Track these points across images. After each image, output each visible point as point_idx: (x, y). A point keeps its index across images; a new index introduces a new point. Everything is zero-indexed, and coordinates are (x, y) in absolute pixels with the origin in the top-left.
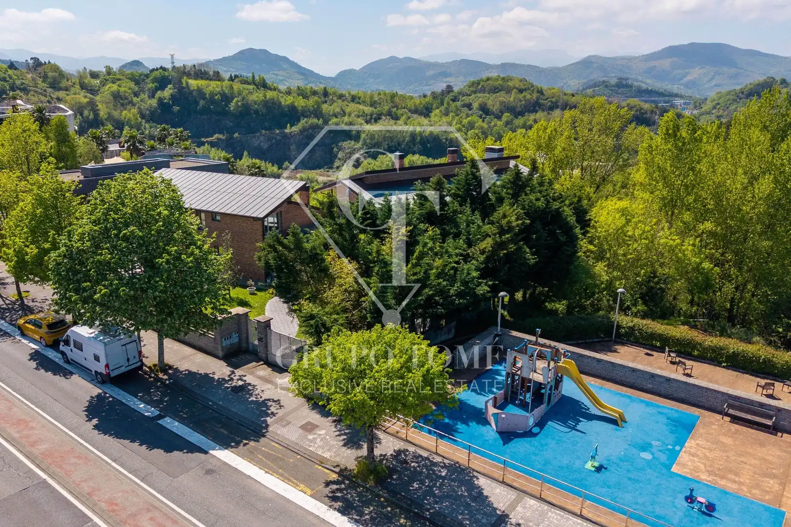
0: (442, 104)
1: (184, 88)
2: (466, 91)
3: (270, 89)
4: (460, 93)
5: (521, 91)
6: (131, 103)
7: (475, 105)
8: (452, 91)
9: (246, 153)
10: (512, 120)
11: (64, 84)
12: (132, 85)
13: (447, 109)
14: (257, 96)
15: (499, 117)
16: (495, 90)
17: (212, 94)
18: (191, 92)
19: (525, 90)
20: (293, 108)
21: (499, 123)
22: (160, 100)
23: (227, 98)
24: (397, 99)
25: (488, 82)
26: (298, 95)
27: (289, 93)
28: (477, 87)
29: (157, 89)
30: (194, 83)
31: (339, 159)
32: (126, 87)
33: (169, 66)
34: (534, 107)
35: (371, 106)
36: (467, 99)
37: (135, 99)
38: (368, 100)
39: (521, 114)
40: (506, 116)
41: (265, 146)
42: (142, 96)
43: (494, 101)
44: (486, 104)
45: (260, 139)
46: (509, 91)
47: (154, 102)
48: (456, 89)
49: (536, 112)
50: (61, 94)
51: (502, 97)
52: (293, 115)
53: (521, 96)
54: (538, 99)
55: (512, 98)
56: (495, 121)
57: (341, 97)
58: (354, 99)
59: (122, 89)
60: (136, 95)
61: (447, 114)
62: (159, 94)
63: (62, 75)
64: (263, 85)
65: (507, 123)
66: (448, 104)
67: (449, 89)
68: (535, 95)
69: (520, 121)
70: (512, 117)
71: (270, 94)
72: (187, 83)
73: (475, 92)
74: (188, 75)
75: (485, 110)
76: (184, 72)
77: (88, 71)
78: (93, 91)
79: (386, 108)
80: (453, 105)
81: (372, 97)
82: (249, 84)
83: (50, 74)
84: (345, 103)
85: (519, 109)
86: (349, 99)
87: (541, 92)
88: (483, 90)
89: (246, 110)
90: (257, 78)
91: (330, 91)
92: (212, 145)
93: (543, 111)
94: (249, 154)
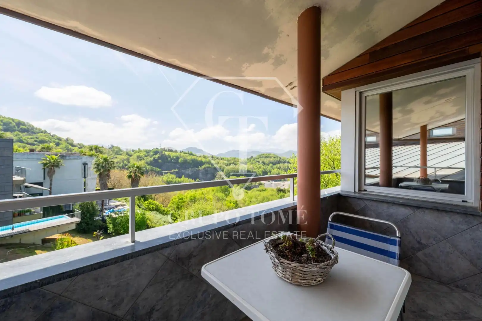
0: (250, 161)
1: (163, 154)
2: (257, 157)
3: (194, 155)
4: (255, 158)
5: (274, 158)
6: (144, 159)
7: (261, 162)
8: (253, 158)
9: (183, 176)
10: (273, 166)
11: (121, 153)
12: (145, 153)
13: (252, 162)
14: (189, 158)
15: (268, 165)
16: (266, 157)
17: (173, 157)
18: (166, 156)
19: (276, 157)
20: (201, 161)
21: (269, 167)
22: (154, 158)
23: (178, 158)
24: (236, 159)
25: (264, 155)
26: (203, 157)
27: (200, 157)
28: (261, 156)
29: (153, 155)
30: (167, 153)
31: (217, 178)
32: (142, 154)
33: (159, 148)
34: (279, 162)
35: (228, 161)
36: (258, 160)
37: (145, 158)
38: (226, 159)
39: (275, 164)
40: (271, 165)
41: (190, 173)
42: (148, 157)
43: (267, 161)
44: (264, 161)
45: (189, 171)
46: (271, 158)
47: (152, 159)
48: (254, 157)
49: (280, 164)
50: (117, 156)
51: (269, 159)
52: (201, 163)
53: (274, 159)
54: (280, 160)
55: (272, 160)
56: (267, 166)
57: (218, 158)
58: (222, 159)
59: (141, 155)
60: (146, 156)
61: (252, 164)
62: (154, 156)
63: (120, 150)
64: (192, 154)
65: (271, 167)
66: (252, 161)
67: (252, 157)
68: (279, 159)
69: (275, 166)
70: (272, 165)
71: (193, 157)
72: (164, 153)
73: (260, 158)
74: (166, 151)
75: (264, 163)
76: (164, 150)
77: (131, 150)
78: (131, 156)
79: (233, 161)
80: (254, 161)
81: (228, 159)
82: (187, 154)
83: (115, 150)
84: (219, 160)
85: (274, 163)
86: (220, 159)
87: (280, 158)
88: (262, 157)
89: (185, 162)
90: (189, 152)
91: (214, 156)
92: (171, 173)
93: (282, 163)
94: (184, 176)
